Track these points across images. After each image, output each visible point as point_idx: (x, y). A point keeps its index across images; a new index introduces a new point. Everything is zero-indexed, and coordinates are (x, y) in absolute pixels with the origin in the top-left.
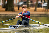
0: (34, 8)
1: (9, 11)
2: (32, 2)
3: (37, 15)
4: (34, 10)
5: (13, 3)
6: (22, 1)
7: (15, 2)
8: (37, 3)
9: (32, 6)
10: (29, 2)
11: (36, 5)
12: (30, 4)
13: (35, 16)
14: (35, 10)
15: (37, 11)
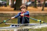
0: (42, 8)
1: (18, 10)
2: (39, 2)
3: (44, 15)
4: (41, 10)
5: (21, 3)
6: (30, 1)
7: (23, 2)
8: (44, 3)
9: (40, 5)
10: (37, 2)
11: (44, 5)
12: (37, 4)
13: (42, 15)
14: (43, 10)
15: (44, 11)
